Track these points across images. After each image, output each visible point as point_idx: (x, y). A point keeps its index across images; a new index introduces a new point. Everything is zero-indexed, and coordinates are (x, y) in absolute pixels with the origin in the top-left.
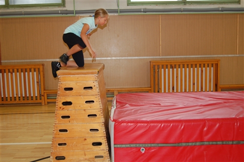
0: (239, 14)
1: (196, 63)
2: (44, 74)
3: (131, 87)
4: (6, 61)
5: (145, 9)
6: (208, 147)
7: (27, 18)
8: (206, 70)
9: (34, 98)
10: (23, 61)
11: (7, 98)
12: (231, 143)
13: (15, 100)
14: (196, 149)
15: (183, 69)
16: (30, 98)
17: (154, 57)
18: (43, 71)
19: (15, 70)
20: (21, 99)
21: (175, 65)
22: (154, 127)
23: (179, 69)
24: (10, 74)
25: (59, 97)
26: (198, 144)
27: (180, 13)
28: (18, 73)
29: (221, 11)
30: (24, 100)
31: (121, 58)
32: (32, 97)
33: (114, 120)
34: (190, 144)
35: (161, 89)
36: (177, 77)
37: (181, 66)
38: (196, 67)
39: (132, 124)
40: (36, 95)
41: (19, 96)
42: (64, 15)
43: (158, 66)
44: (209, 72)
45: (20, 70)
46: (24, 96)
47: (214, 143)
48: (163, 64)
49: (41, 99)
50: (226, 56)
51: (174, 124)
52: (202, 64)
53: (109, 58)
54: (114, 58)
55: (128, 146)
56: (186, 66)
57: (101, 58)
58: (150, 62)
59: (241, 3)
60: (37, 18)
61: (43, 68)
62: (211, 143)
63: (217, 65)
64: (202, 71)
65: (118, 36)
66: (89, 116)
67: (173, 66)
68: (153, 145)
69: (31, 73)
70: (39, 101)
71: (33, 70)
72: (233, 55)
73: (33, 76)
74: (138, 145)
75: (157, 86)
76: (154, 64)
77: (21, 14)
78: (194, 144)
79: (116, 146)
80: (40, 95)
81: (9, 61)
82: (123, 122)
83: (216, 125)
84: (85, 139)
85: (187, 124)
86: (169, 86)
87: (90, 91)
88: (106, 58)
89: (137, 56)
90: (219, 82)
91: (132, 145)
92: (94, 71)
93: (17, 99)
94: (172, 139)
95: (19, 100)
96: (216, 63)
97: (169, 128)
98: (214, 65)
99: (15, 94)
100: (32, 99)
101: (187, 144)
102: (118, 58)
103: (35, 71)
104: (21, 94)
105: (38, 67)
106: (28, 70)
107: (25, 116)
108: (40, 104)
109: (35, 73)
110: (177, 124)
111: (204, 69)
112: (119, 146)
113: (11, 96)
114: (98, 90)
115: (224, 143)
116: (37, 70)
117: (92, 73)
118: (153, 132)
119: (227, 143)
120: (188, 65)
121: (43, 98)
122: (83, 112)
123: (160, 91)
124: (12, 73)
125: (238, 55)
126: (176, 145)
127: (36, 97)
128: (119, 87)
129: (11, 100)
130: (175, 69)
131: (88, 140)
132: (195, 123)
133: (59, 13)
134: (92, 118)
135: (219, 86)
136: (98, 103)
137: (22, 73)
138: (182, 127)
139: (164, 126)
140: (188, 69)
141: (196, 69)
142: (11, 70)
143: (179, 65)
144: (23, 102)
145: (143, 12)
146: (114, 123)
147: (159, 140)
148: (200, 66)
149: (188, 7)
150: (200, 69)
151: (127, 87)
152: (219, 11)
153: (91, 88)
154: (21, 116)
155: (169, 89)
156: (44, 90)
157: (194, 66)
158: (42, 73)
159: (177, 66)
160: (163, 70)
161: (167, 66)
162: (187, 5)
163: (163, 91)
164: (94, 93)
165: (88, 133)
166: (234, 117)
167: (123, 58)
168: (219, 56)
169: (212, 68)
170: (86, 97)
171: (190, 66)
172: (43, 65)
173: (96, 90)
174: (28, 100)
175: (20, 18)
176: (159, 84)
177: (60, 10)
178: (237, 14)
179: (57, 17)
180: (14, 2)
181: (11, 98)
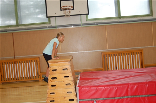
0: (153, 22)
1: (129, 52)
2: (40, 63)
3: (91, 68)
4: (18, 57)
5: (97, 22)
6: (131, 99)
7: (29, 31)
8: (135, 56)
9: (35, 78)
10: (28, 56)
11: (19, 78)
12: (144, 96)
13: (24, 79)
14: (125, 100)
15: (122, 56)
16: (32, 78)
17: (104, 50)
18: (39, 61)
19: (23, 62)
20: (27, 78)
21: (117, 54)
22: (101, 89)
23: (119, 56)
24: (20, 64)
25: (50, 75)
26: (126, 97)
27: (118, 23)
28: (25, 63)
29: (142, 21)
30: (28, 79)
31: (84, 52)
32: (33, 77)
33: (78, 86)
34: (121, 98)
35: (109, 68)
36: (118, 61)
37: (120, 54)
38: (129, 55)
39: (88, 88)
40: (36, 76)
41: (26, 76)
42: (50, 29)
43: (107, 55)
44: (137, 57)
45: (26, 61)
46: (28, 76)
47: (135, 96)
48: (109, 54)
49: (38, 78)
50: (147, 47)
51: (112, 87)
52: (132, 53)
53: (78, 52)
54: (80, 52)
55: (87, 100)
56: (123, 54)
57: (73, 52)
58: (102, 53)
59: (153, 16)
60: (35, 31)
61: (39, 60)
62: (133, 97)
63: (141, 53)
64: (133, 57)
65: (82, 39)
66: (66, 84)
67: (115, 54)
68: (100, 99)
69: (32, 63)
70: (37, 79)
71: (33, 61)
72: (151, 46)
73: (34, 64)
74: (92, 99)
75: (106, 67)
76: (104, 54)
77: (25, 29)
78: (123, 97)
79: (80, 100)
80: (38, 76)
81: (19, 57)
82: (83, 87)
83: (135, 86)
84: (65, 98)
85: (119, 86)
86: (114, 67)
87: (66, 71)
88: (75, 52)
89: (94, 50)
90: (143, 63)
91: (89, 100)
92: (68, 60)
93: (25, 78)
94: (111, 95)
95: (26, 79)
96: (141, 51)
97: (109, 90)
98: (140, 53)
99: (23, 75)
100: (33, 78)
101: (120, 98)
102: (83, 52)
103: (34, 62)
104: (27, 75)
105: (36, 59)
106: (31, 61)
107: (30, 88)
108: (38, 81)
109: (35, 63)
110: (113, 87)
111: (134, 55)
112: (82, 100)
113: (21, 77)
114: (70, 70)
115: (140, 96)
116: (36, 61)
117: (67, 61)
118: (100, 92)
119: (142, 96)
120: (124, 54)
121: (39, 77)
122: (63, 83)
123: (108, 69)
124: (21, 64)
125: (154, 46)
126: (113, 98)
127: (36, 77)
128: (84, 69)
129: (21, 79)
130: (117, 57)
131: (66, 98)
132: (123, 86)
133: (47, 28)
134: (68, 86)
135: (143, 65)
136: (71, 77)
137: (27, 63)
138: (116, 89)
139: (106, 88)
140: (124, 56)
141: (129, 56)
142: (21, 62)
143: (119, 54)
144: (28, 80)
145: (96, 24)
146: (78, 87)
147: (103, 96)
148: (131, 54)
149: (122, 20)
150: (131, 55)
151: (89, 68)
152: (140, 21)
153: (67, 69)
154: (27, 88)
155: (114, 68)
156: (40, 72)
157: (128, 54)
158: (38, 63)
159: (118, 55)
160: (109, 57)
161: (112, 55)
162: (122, 19)
163: (110, 70)
164: (68, 72)
165: (66, 94)
166: (145, 81)
167: (86, 52)
168: (142, 47)
169: (139, 55)
170: (64, 74)
171: (125, 54)
172: (39, 58)
173: (69, 70)
174: (31, 78)
175: (25, 32)
176: (108, 66)
177: (48, 26)
178: (151, 22)
179: (46, 30)
180: (21, 23)
181: (21, 78)
